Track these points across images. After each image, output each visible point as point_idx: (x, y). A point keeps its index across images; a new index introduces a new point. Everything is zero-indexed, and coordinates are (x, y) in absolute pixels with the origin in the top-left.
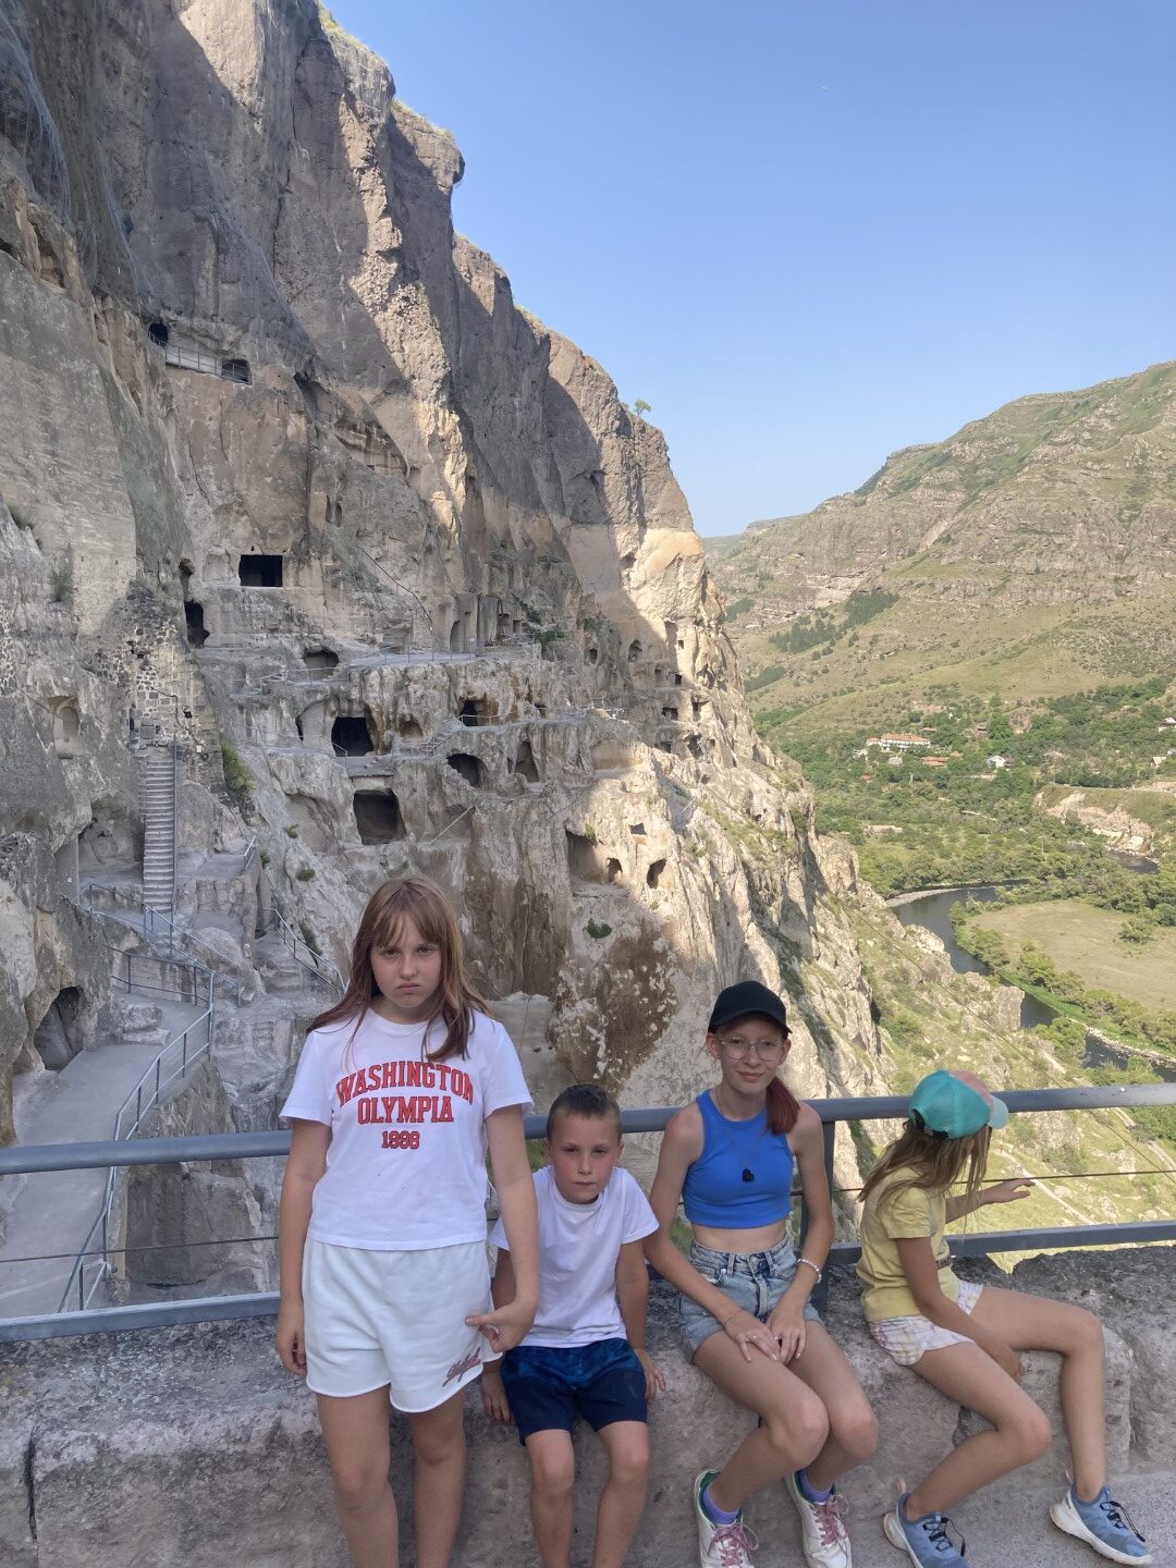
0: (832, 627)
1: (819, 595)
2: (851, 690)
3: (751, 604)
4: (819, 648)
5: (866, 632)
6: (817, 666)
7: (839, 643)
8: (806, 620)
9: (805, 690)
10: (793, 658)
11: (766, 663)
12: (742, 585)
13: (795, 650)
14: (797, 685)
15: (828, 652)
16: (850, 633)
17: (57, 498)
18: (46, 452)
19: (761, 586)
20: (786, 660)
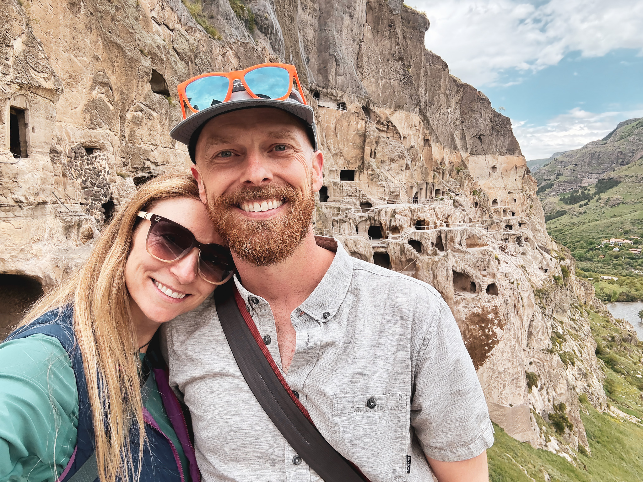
0: (589, 194)
1: (584, 181)
2: (596, 220)
3: (553, 185)
4: (582, 203)
5: (604, 196)
6: (581, 210)
7: (592, 201)
8: (577, 192)
9: (575, 220)
10: (570, 206)
11: (558, 208)
12: (548, 178)
13: (571, 203)
14: (572, 218)
15: (586, 204)
16: (597, 196)
19: (557, 178)
20: (567, 207)
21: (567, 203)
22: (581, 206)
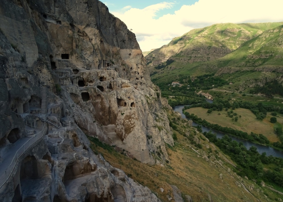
0: (164, 65)
1: (162, 60)
2: (167, 75)
3: (152, 62)
4: (162, 69)
5: (169, 66)
6: (162, 71)
7: (165, 68)
8: (160, 64)
9: (160, 75)
10: (158, 70)
11: (154, 71)
12: (150, 59)
13: (158, 69)
14: (159, 74)
15: (164, 69)
16: (167, 66)
17: (22, 44)
18: (19, 35)
19: (153, 59)
20: (157, 70)
21: (157, 69)
22: (162, 70)
